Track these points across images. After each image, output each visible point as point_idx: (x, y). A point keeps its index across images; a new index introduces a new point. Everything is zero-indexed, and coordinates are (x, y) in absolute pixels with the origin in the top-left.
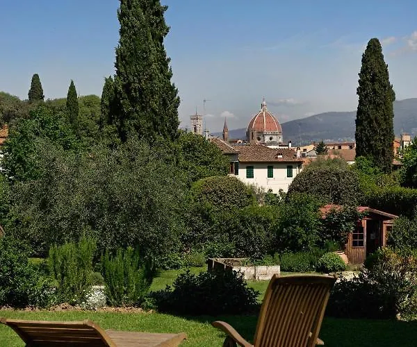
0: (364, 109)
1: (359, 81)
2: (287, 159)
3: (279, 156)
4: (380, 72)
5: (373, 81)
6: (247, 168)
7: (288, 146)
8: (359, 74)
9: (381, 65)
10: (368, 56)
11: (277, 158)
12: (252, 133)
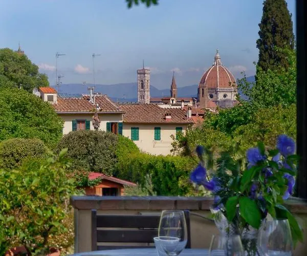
0: (265, 64)
1: (259, 33)
2: (177, 120)
3: (167, 117)
4: (282, 22)
5: (274, 32)
6: (132, 128)
7: (181, 105)
8: (259, 25)
9: (283, 15)
10: (269, 4)
11: (165, 119)
12: (203, 89)
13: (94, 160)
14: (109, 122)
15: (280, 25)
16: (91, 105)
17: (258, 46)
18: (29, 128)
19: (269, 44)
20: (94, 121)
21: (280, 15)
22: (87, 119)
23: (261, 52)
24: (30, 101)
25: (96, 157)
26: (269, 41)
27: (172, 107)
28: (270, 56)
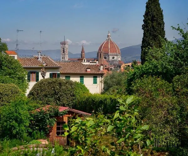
0: (147, 39)
1: (144, 20)
2: (94, 72)
3: (88, 70)
4: (157, 15)
5: (152, 20)
7: (96, 63)
8: (144, 16)
9: (158, 10)
10: (150, 4)
11: (86, 71)
12: (100, 54)
13: (59, 98)
14: (51, 73)
15: (156, 16)
16: (39, 62)
17: (143, 28)
18: (4, 77)
19: (149, 27)
20: (42, 72)
21: (156, 11)
22: (37, 71)
23: (144, 32)
24: (5, 59)
25: (61, 96)
26: (150, 26)
27: (91, 64)
28: (150, 34)
